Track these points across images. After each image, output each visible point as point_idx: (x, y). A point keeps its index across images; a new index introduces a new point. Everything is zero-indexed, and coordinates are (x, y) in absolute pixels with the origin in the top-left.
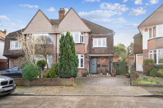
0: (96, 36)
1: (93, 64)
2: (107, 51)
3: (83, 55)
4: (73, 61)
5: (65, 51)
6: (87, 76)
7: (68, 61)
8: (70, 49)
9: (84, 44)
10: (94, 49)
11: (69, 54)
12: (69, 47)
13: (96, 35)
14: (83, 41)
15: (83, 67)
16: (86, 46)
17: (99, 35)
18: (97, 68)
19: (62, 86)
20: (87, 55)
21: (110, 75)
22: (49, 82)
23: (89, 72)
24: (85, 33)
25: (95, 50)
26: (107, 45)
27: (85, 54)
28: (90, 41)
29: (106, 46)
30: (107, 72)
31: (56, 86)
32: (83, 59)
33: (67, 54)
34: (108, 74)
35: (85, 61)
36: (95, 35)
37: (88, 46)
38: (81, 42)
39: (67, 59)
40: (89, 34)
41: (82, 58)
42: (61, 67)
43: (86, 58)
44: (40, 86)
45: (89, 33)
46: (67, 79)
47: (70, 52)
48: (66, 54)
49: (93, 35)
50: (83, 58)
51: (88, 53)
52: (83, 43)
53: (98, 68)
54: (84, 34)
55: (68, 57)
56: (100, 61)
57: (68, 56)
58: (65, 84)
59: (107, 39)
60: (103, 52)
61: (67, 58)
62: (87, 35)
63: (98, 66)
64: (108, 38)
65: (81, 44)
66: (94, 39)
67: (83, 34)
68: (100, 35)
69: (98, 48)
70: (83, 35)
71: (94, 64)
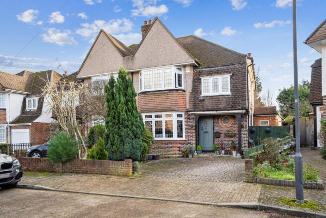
0: (208, 71)
1: (205, 132)
2: (231, 103)
3: (183, 114)
4: (127, 127)
5: (113, 109)
6: (190, 156)
7: (119, 128)
8: (122, 104)
9: (184, 91)
10: (203, 100)
11: (119, 113)
12: (120, 101)
13: (209, 69)
14: (180, 85)
15: (183, 138)
16: (187, 95)
17: (214, 69)
18: (214, 140)
19: (111, 175)
20: (190, 113)
21: (240, 155)
22: (90, 168)
23: (194, 147)
24: (185, 66)
25: (207, 101)
26: (231, 90)
27: (186, 111)
28: (196, 84)
29: (229, 93)
30: (234, 148)
31: (101, 174)
32: (182, 121)
33: (117, 114)
34: (234, 153)
35: (187, 125)
36: (207, 69)
37: (192, 93)
38: (177, 86)
39: (117, 124)
40: (194, 69)
41: (180, 119)
42: (108, 140)
43: (189, 119)
44: (77, 173)
45: (194, 67)
46: (120, 162)
47: (122, 111)
48: (115, 113)
49: (203, 70)
50: (183, 119)
51: (191, 110)
52: (182, 88)
53: (216, 140)
54: (182, 70)
55: (119, 120)
56: (221, 124)
57: (119, 117)
58: (116, 172)
59: (231, 77)
60: (222, 106)
61: (116, 121)
62: (189, 70)
63: (217, 135)
64: (233, 75)
65: (177, 90)
66: (204, 79)
67: (180, 69)
68: (217, 68)
69: (211, 97)
70: (182, 73)
71: (207, 132)
